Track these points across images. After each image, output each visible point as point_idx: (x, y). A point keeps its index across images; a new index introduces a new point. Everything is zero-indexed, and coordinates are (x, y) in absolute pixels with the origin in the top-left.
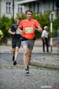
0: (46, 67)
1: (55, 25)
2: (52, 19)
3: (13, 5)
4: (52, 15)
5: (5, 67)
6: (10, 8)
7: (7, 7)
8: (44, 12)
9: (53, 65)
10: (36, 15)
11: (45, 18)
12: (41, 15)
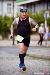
0: (42, 58)
1: (49, 22)
2: (46, 18)
3: (13, 6)
4: (46, 14)
5: (7, 58)
6: (10, 8)
7: (8, 8)
8: (40, 11)
9: (48, 56)
10: (33, 14)
11: (40, 17)
12: (37, 14)
